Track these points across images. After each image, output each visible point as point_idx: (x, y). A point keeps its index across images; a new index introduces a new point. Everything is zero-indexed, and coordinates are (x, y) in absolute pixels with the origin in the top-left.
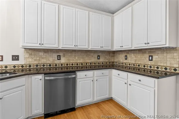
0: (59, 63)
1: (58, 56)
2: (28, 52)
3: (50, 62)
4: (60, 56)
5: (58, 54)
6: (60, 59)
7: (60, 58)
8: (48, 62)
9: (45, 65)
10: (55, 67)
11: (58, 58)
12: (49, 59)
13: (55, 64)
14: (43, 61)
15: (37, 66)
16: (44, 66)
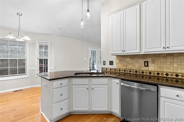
0: (146, 70)
1: (145, 62)
2: (118, 59)
3: (136, 69)
4: (147, 62)
5: (145, 60)
6: (148, 66)
7: (148, 64)
8: (134, 68)
9: (132, 71)
10: (141, 75)
11: (145, 64)
12: (135, 65)
13: (141, 71)
14: (130, 67)
15: (125, 71)
16: (130, 71)
